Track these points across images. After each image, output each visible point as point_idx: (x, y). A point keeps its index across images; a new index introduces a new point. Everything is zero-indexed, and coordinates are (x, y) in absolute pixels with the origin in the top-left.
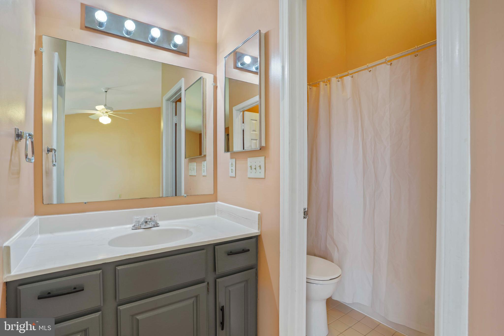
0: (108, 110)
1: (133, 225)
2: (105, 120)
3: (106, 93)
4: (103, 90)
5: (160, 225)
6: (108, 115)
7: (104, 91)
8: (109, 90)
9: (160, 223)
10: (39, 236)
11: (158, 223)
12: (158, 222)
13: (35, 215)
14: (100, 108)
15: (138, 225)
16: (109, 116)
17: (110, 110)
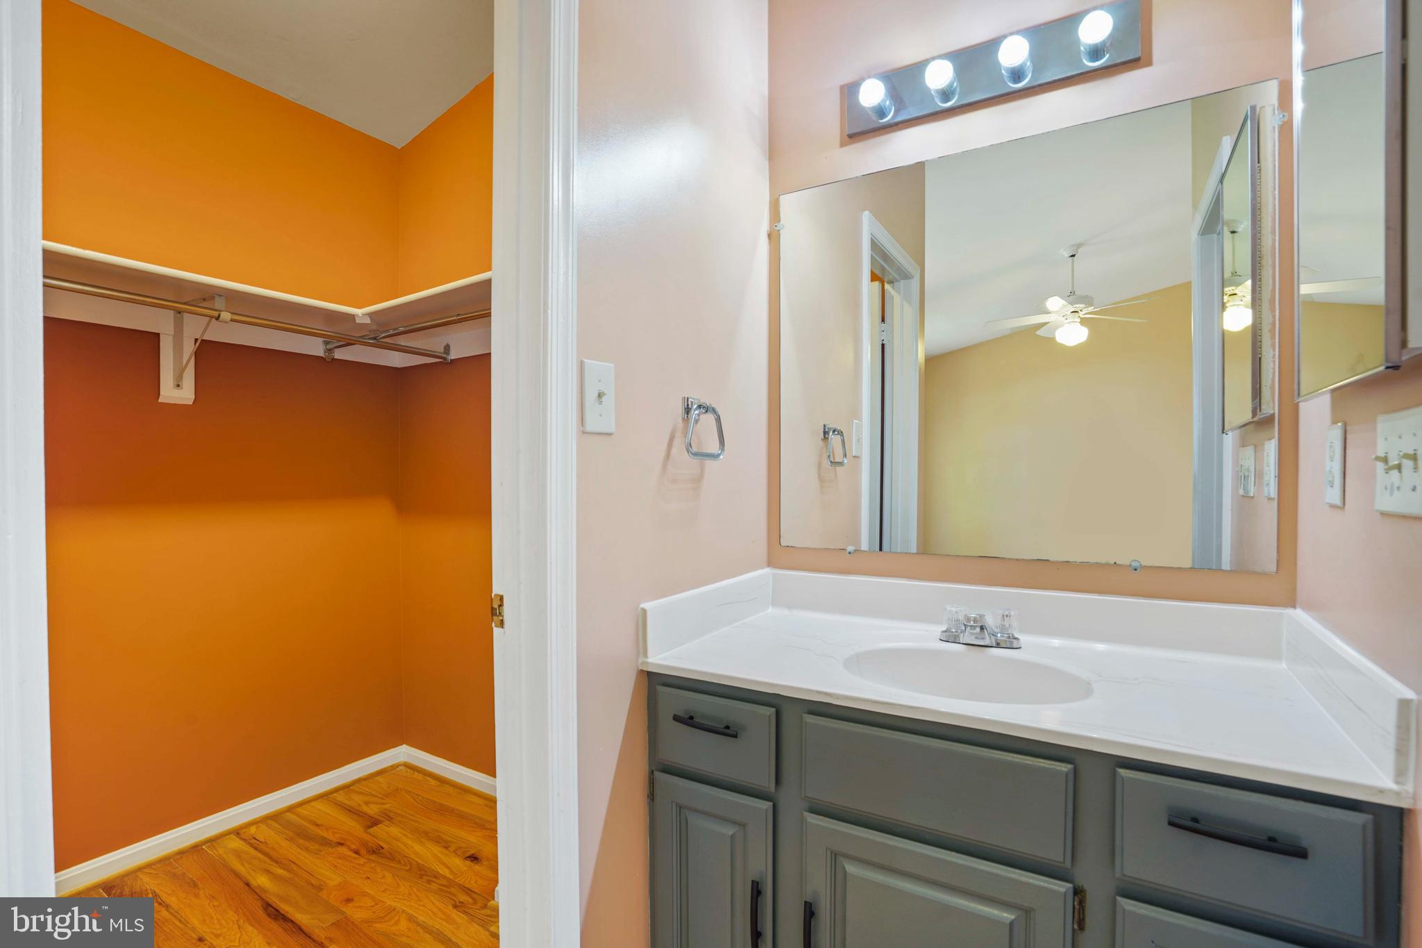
0: (1078, 306)
1: (945, 629)
2: (1072, 334)
3: (1073, 261)
4: (1064, 253)
5: (1022, 647)
6: (1079, 320)
7: (1067, 254)
8: (1079, 250)
9: (1024, 639)
10: (770, 610)
11: (1016, 639)
12: (1016, 636)
13: (769, 566)
14: (1055, 304)
15: (956, 632)
16: (1084, 322)
17: (1082, 305)
